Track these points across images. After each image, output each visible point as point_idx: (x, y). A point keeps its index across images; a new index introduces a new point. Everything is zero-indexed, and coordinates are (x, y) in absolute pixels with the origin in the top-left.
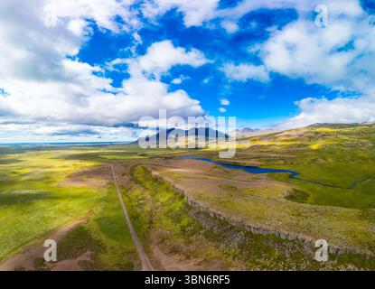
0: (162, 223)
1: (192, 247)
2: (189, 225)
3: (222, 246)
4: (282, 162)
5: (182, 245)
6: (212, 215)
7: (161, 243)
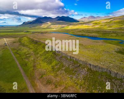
0: (41, 66)
1: (58, 79)
2: (56, 65)
3: (74, 77)
4: (115, 35)
5: (53, 77)
6: (69, 58)
7: (41, 78)
